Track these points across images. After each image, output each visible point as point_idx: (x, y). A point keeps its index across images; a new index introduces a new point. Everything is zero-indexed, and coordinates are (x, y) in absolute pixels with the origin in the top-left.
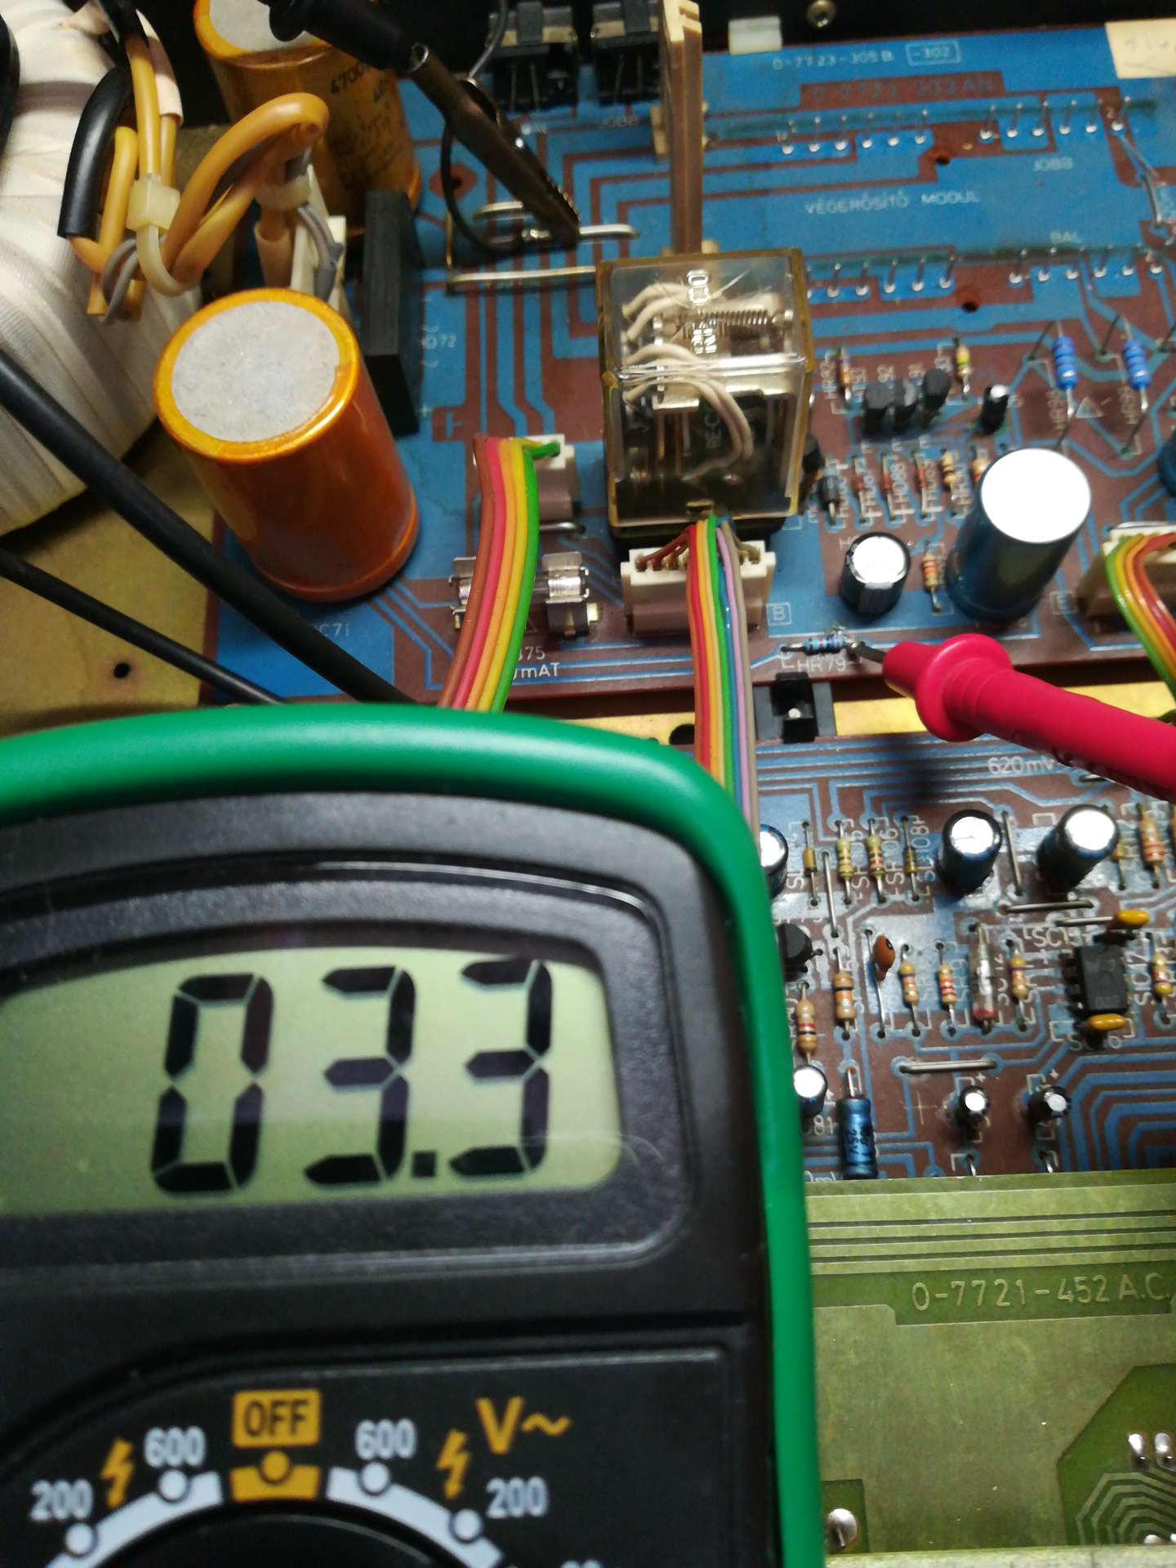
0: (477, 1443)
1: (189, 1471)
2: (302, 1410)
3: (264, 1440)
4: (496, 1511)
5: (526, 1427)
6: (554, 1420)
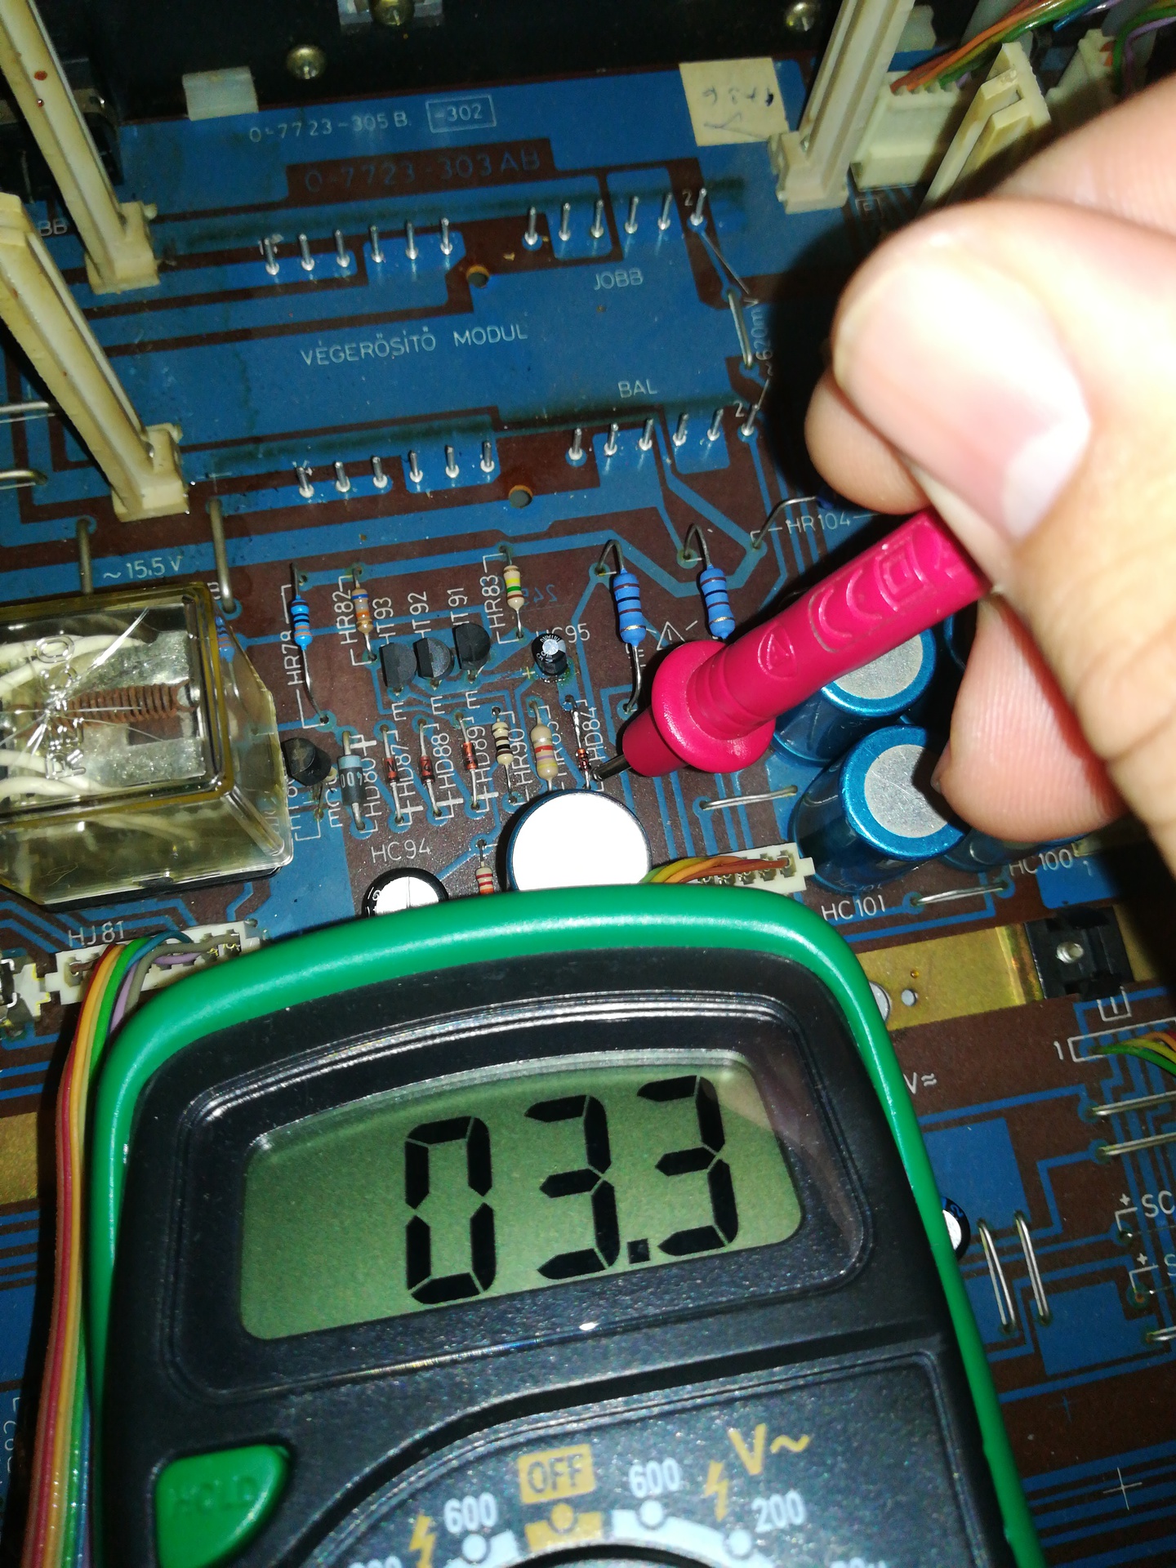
1: (487, 1534)
2: (577, 1464)
3: (549, 1495)
4: (762, 1527)
5: (775, 1449)
6: (796, 1439)
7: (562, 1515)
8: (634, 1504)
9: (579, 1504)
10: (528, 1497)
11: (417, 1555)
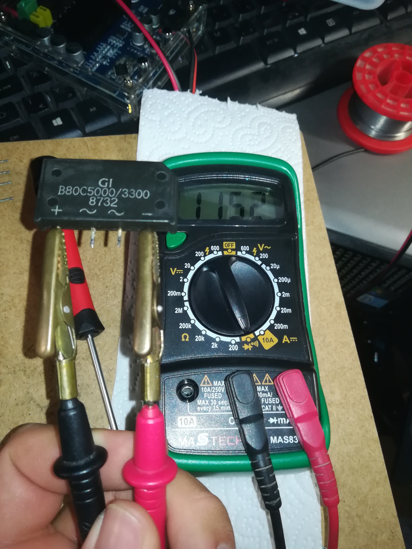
0: (258, 249)
1: (217, 251)
2: (233, 244)
3: (228, 248)
4: (261, 257)
5: (265, 247)
6: (269, 247)
7: (230, 251)
8: (241, 251)
9: (232, 250)
10: (224, 247)
11: (206, 252)
